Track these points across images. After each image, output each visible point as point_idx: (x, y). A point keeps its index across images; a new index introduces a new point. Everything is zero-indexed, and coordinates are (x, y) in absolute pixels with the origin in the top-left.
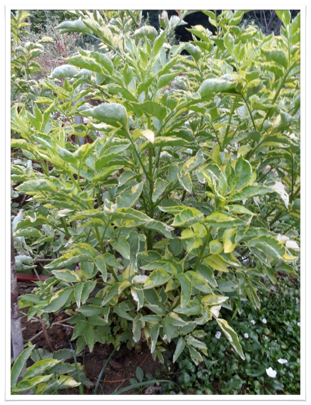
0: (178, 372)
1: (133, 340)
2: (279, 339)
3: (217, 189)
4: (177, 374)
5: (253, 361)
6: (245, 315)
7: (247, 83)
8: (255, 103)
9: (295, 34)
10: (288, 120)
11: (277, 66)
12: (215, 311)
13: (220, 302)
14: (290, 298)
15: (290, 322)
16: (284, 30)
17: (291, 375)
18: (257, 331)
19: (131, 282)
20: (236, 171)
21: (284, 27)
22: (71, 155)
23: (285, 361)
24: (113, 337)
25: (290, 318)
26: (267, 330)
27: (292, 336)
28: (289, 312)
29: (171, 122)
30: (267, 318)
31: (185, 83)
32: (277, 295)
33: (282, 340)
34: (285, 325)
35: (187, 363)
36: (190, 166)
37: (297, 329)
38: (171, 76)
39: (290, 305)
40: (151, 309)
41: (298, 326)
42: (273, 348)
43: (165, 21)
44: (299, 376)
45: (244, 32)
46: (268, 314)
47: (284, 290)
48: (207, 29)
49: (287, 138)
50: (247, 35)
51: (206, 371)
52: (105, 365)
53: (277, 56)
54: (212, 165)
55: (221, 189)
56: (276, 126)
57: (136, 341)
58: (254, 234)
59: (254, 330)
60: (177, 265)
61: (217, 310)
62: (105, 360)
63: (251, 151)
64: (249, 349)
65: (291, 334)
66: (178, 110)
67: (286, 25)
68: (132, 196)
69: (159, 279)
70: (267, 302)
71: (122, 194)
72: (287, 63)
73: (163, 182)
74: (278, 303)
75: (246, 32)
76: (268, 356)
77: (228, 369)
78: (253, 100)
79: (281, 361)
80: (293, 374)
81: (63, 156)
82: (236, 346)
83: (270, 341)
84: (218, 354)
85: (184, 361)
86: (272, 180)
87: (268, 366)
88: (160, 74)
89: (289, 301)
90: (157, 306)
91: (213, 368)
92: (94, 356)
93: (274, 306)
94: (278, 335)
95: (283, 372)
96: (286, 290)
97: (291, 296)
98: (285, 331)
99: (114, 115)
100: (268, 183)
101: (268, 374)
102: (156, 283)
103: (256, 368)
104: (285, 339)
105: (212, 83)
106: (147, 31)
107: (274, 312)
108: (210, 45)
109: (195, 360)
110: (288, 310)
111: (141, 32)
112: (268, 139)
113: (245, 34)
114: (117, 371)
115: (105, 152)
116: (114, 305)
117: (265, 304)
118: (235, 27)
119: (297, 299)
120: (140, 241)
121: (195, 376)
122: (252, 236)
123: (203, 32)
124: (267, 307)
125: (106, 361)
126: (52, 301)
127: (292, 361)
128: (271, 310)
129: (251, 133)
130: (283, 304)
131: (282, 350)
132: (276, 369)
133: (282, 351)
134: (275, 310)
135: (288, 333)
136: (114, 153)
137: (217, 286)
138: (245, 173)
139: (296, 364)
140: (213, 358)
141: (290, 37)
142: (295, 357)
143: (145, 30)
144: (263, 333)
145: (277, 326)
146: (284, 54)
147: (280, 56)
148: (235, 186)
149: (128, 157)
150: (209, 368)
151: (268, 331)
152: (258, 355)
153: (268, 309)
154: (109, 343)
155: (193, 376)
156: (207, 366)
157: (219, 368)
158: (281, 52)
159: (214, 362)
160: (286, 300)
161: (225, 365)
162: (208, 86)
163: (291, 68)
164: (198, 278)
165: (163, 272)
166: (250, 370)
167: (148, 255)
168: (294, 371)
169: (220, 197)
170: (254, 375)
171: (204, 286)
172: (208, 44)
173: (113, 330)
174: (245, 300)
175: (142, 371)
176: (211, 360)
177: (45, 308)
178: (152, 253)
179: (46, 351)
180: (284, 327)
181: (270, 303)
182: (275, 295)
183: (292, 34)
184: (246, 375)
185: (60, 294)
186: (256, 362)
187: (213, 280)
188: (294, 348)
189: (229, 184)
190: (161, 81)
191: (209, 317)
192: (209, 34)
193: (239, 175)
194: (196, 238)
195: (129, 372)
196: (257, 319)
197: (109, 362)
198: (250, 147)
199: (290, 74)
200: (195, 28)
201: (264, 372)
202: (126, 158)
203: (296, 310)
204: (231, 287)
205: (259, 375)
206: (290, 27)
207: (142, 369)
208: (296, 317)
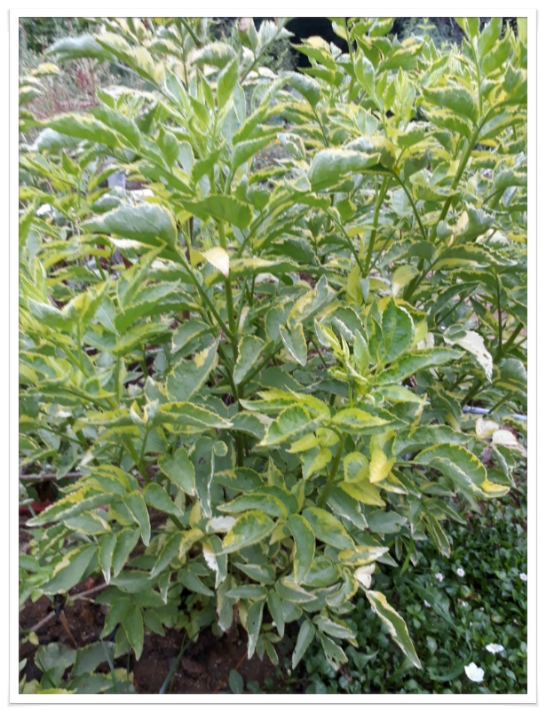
0: (304, 678)
1: (220, 628)
2: (487, 605)
3: (350, 361)
4: (304, 681)
5: (442, 650)
6: (425, 561)
7: (403, 151)
8: (420, 188)
9: (489, 54)
10: (482, 222)
11: (458, 117)
12: (364, 577)
13: (372, 558)
14: (506, 525)
15: (507, 572)
16: (468, 47)
17: (511, 675)
18: (449, 591)
19: (203, 530)
20: (384, 329)
21: (467, 39)
22: (58, 315)
23: (500, 648)
24: (187, 617)
25: (506, 564)
26: (466, 588)
27: (510, 599)
28: (504, 553)
29: (267, 227)
30: (465, 566)
31: (295, 146)
32: (483, 520)
33: (493, 606)
34: (497, 578)
35: (321, 662)
36: (305, 308)
37: (521, 586)
38: (255, 143)
39: (507, 540)
40: (246, 573)
41: (521, 580)
42: (477, 624)
43: (248, 32)
44: (525, 676)
45: (397, 48)
46: (467, 558)
47: (496, 510)
48: (332, 44)
49: (484, 252)
50: (405, 53)
51: (356, 674)
52: (173, 668)
53: (456, 101)
54: (344, 309)
55: (359, 362)
56: (459, 233)
57: (224, 629)
58: (428, 438)
59: (443, 590)
60: (289, 497)
61: (367, 573)
62: (174, 659)
63: (417, 276)
64: (434, 628)
65: (509, 595)
66: (273, 209)
67: (472, 37)
68: (197, 372)
69: (251, 530)
70: (466, 535)
71: (177, 370)
72: (475, 112)
73: (255, 341)
74: (484, 536)
75: (402, 48)
76: (468, 639)
77: (396, 669)
78: (417, 180)
79: (492, 648)
80: (515, 672)
81: (41, 317)
82: (404, 643)
83: (472, 610)
84: (378, 641)
85: (314, 659)
86: (459, 327)
87: (469, 660)
88: (235, 141)
89: (505, 531)
90: (259, 567)
91: (368, 667)
92: (153, 650)
93: (478, 542)
94: (486, 598)
95: (495, 668)
96: (499, 510)
97: (507, 523)
98: (498, 588)
99: (146, 226)
100: (452, 334)
101: (469, 676)
102: (246, 538)
103: (445, 665)
104: (500, 605)
105: (331, 158)
106: (217, 52)
107: (477, 554)
108: (337, 74)
109: (334, 660)
110: (503, 550)
111: (204, 55)
112: (448, 254)
113: (400, 52)
114: (195, 679)
115: (133, 297)
116: (179, 566)
117: (461, 540)
118: (382, 39)
119: (518, 526)
120: (215, 456)
121: (337, 686)
122: (424, 443)
123: (324, 49)
124: (464, 545)
125: (175, 661)
126: (57, 574)
127: (513, 648)
128: (472, 551)
129: (415, 246)
130: (494, 539)
131: (493, 624)
132: (482, 664)
133: (493, 627)
134: (479, 549)
135: (504, 594)
136: (150, 301)
137: (367, 526)
138: (402, 332)
139: (519, 654)
140: (368, 648)
141: (481, 60)
142: (518, 640)
143: (212, 51)
144: (459, 595)
145: (484, 581)
146: (468, 96)
147: (462, 99)
148: (384, 356)
149: (189, 295)
150: (360, 669)
151: (467, 591)
152: (451, 638)
153: (467, 549)
154: (178, 627)
155: (332, 684)
156: (357, 665)
157: (379, 667)
158: (463, 92)
159: (371, 656)
160: (499, 530)
161: (390, 661)
162: (324, 162)
163: (484, 122)
164: (327, 521)
165: (259, 517)
166: (435, 670)
167: (235, 476)
168: (517, 667)
169: (356, 378)
170: (444, 679)
171: (338, 536)
172: (333, 72)
173: (187, 602)
174: (423, 538)
175: (240, 678)
176: (365, 652)
177: (45, 586)
178: (243, 471)
179: (65, 646)
180: (496, 582)
181: (469, 537)
182: (478, 521)
183: (484, 55)
184: (429, 678)
185: (72, 559)
186: (446, 652)
187: (360, 515)
188: (515, 621)
189: (372, 353)
190: (237, 153)
191: (352, 590)
192: (336, 52)
193: (391, 335)
194: (321, 447)
195: (216, 679)
196: (448, 567)
197: (180, 663)
198: (417, 270)
199: (484, 132)
200: (307, 43)
201: (461, 672)
202: (185, 296)
203: (518, 549)
204: (395, 522)
205: (452, 679)
206: (479, 41)
207: (240, 673)
208: (517, 561)
